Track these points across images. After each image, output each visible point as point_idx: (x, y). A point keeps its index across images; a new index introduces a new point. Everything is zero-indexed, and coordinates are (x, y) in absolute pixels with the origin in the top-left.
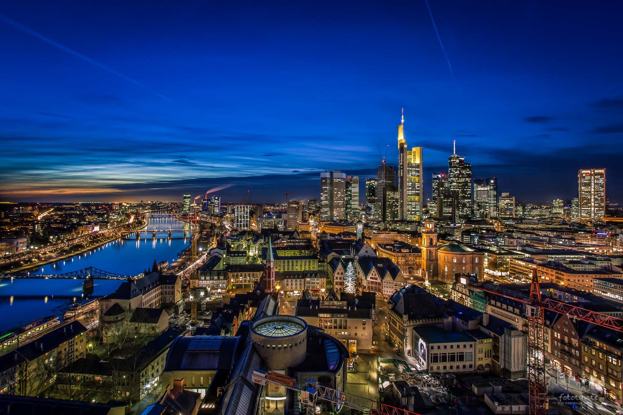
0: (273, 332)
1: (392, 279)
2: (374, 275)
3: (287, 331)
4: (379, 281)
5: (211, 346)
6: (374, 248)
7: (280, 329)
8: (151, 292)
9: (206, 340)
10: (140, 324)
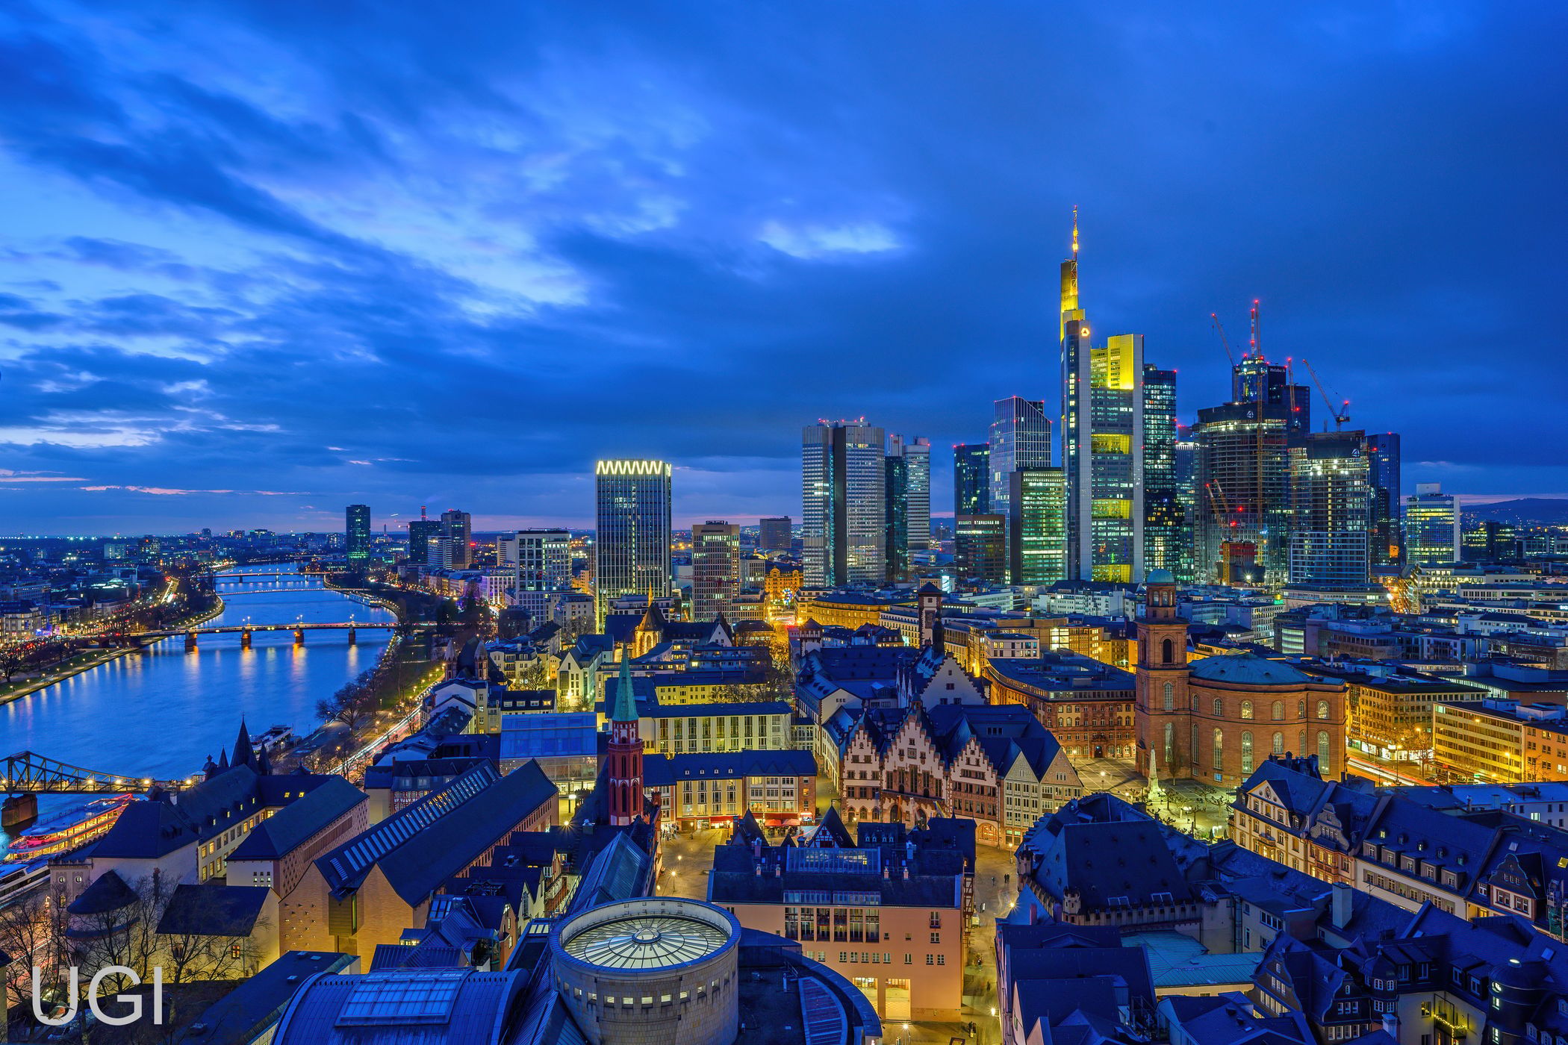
0: (627, 954)
1: (1032, 777)
2: (973, 762)
3: (672, 949)
4: (990, 781)
5: (418, 1005)
6: (977, 674)
7: (651, 943)
8: (229, 831)
9: (403, 987)
10: (192, 941)
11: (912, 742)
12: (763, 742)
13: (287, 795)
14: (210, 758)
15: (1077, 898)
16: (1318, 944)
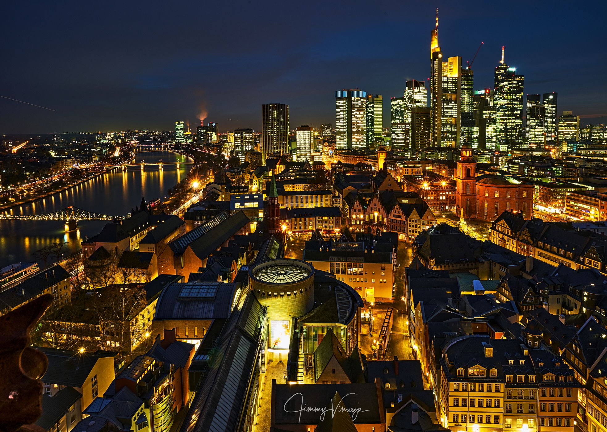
0: (275, 278)
1: (419, 218)
2: (397, 212)
3: (291, 276)
4: (403, 219)
5: (205, 293)
6: (399, 181)
7: (283, 274)
8: (139, 234)
9: (199, 287)
10: (128, 270)
11: (375, 205)
12: (322, 204)
13: (158, 221)
14: (132, 209)
15: (434, 260)
16: (521, 277)
